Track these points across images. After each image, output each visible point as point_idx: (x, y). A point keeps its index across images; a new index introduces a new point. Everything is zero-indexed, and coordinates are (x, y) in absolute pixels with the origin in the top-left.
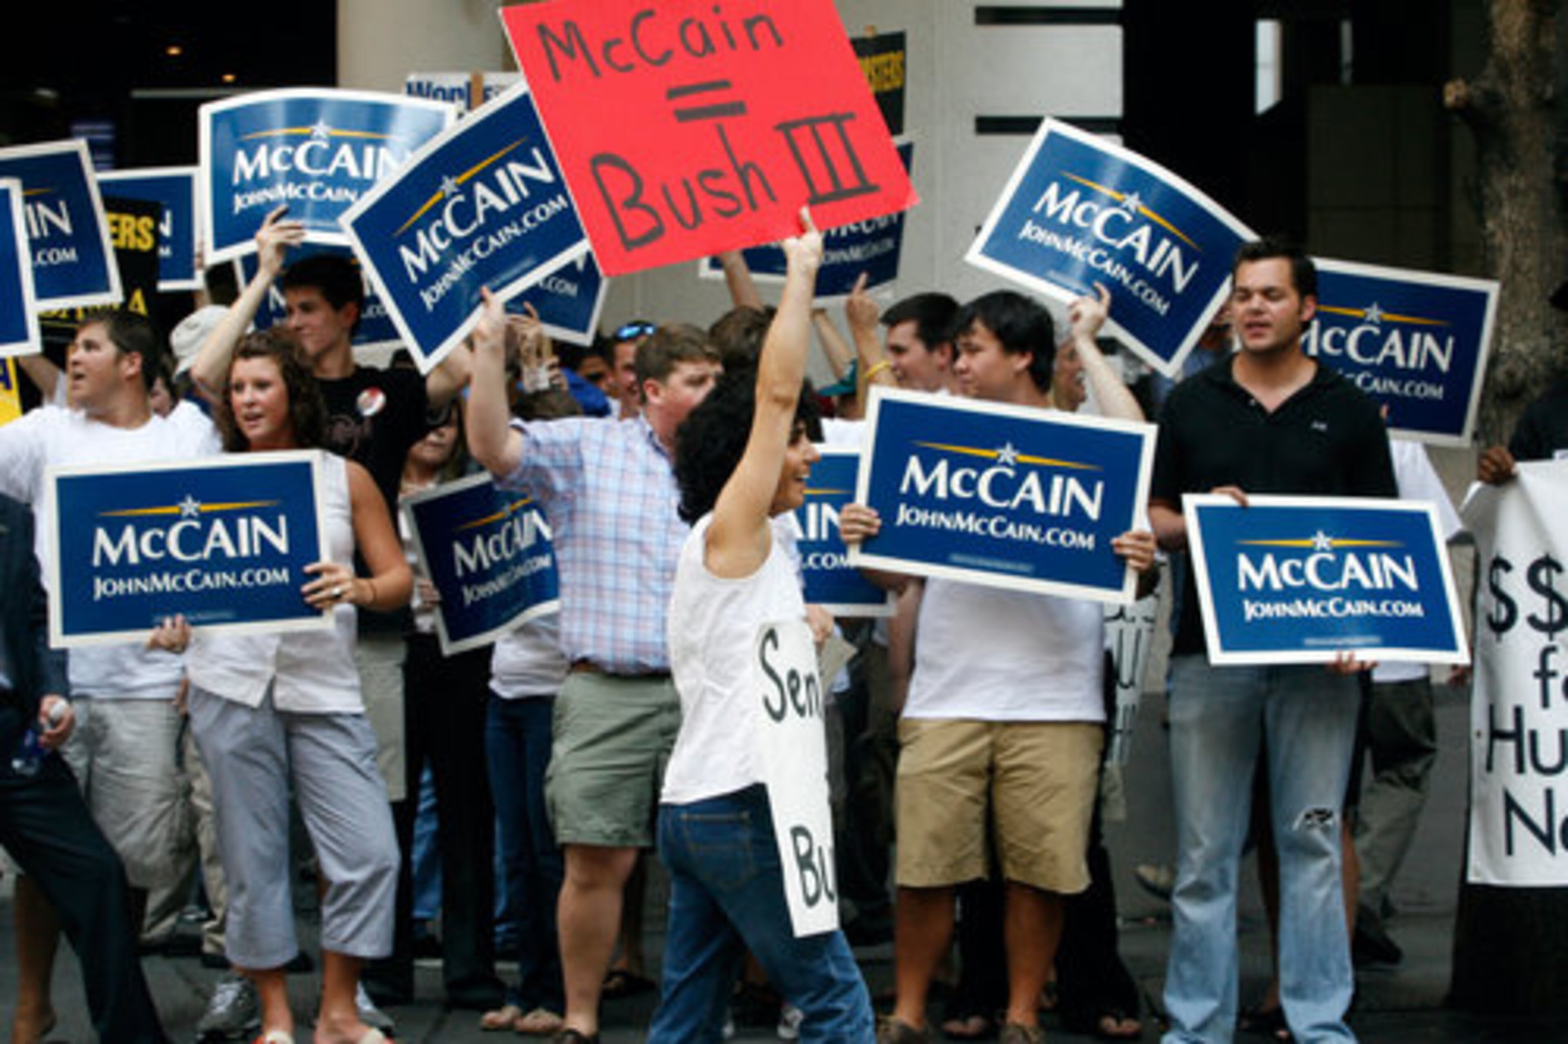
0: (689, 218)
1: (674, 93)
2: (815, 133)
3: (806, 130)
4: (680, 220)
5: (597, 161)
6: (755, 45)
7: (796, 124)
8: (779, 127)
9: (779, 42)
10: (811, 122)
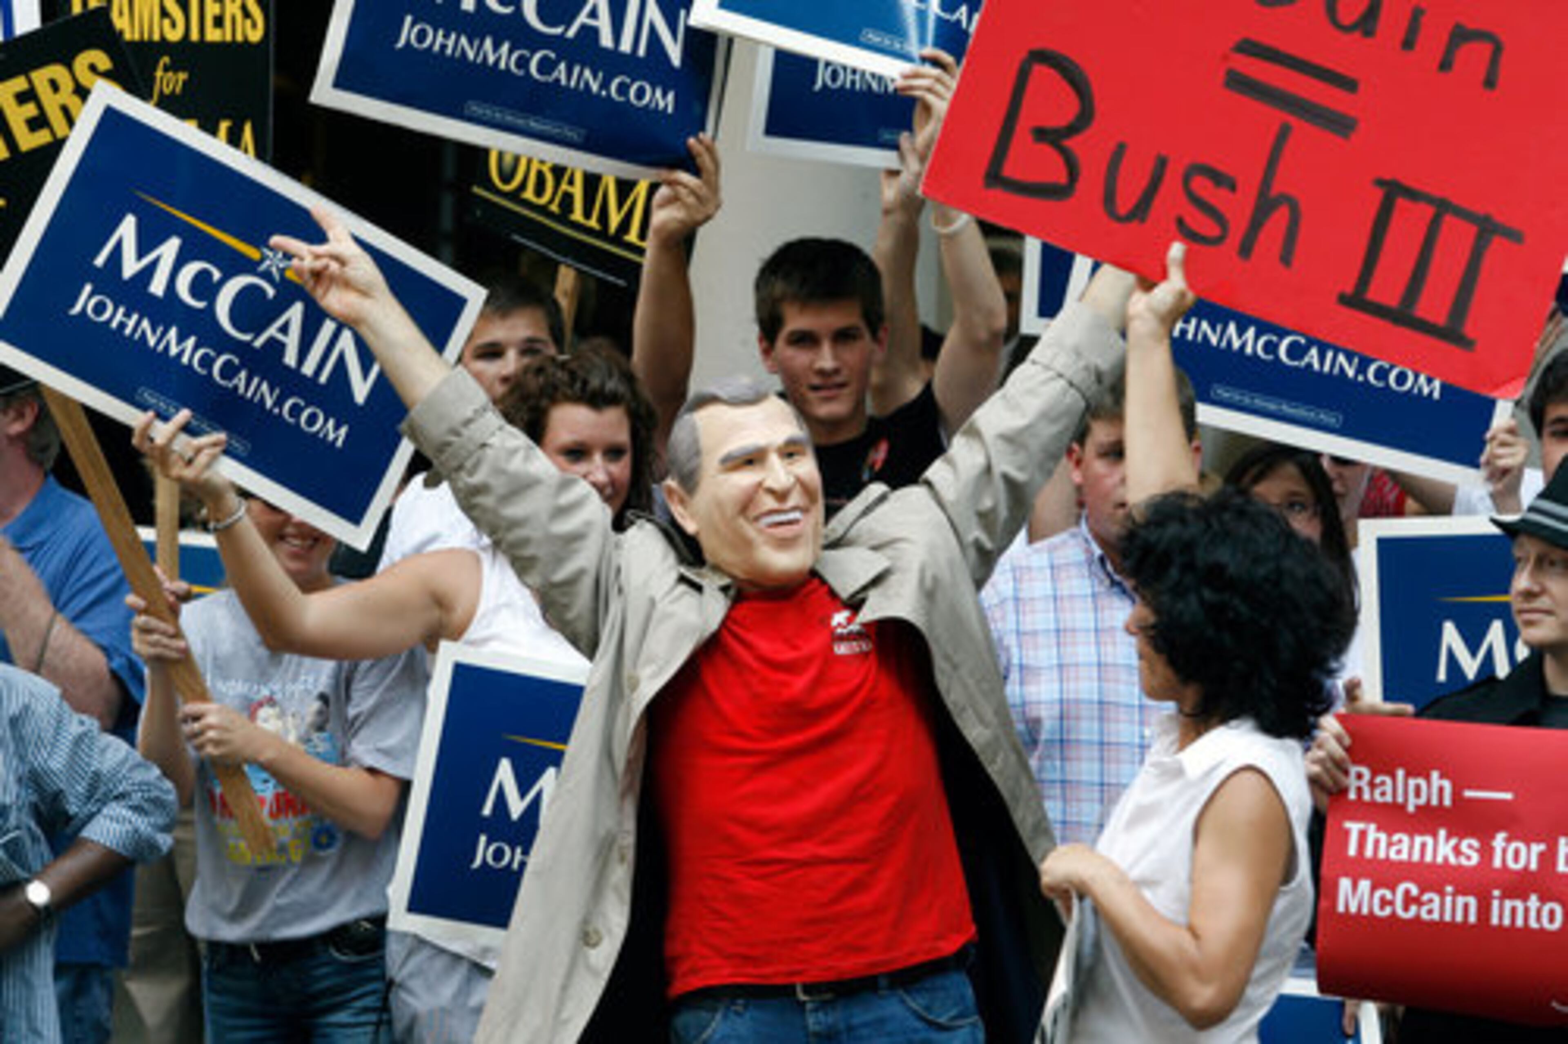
0: (1124, 204)
1: (1249, 48)
2: (1435, 224)
3: (1425, 212)
4: (1109, 198)
5: (1040, 56)
6: (1445, 65)
7: (1412, 195)
8: (1381, 183)
9: (1490, 82)
10: (1443, 207)
